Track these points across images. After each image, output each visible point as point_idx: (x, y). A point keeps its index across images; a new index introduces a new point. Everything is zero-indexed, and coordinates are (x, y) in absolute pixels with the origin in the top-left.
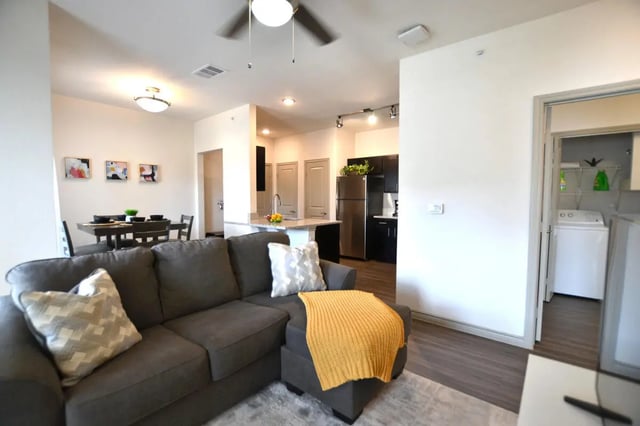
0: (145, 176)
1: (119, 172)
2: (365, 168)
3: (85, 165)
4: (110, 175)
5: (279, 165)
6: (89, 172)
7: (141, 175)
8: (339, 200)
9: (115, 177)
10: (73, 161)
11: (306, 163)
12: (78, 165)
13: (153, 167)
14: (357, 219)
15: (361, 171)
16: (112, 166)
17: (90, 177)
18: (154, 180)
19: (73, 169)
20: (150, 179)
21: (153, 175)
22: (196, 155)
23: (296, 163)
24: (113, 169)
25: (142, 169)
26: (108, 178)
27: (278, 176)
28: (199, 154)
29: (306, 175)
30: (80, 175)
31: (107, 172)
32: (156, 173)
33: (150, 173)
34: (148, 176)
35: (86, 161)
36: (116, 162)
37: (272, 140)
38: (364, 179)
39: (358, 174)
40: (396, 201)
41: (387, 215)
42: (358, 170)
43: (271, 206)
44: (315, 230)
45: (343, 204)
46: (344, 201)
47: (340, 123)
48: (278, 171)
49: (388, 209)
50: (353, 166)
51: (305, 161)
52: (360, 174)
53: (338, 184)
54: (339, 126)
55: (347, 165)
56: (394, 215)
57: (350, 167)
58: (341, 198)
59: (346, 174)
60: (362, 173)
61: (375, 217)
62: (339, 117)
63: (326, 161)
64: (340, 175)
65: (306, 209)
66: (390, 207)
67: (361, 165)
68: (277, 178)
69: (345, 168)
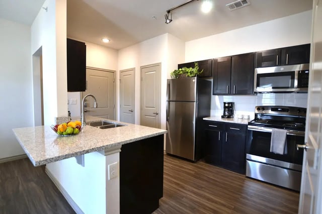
2: (195, 70)
5: (122, 72)
8: (169, 102)
11: (142, 68)
14: (187, 119)
15: (191, 73)
23: (133, 69)
27: (120, 80)
28: (33, 55)
29: (141, 79)
37: (116, 51)
38: (194, 81)
39: (188, 76)
40: (225, 103)
41: (215, 116)
42: (188, 72)
43: (114, 107)
44: (120, 153)
45: (173, 105)
46: (174, 103)
47: (170, 18)
48: (120, 77)
49: (216, 110)
50: (183, 69)
51: (141, 67)
52: (190, 76)
53: (169, 85)
54: (168, 21)
55: (177, 69)
56: (222, 117)
57: (180, 69)
58: (171, 99)
59: (176, 77)
60: (192, 75)
61: (204, 119)
62: (169, 12)
63: (158, 65)
64: (171, 78)
65: (141, 109)
66: (218, 109)
67: (191, 68)
68: (120, 82)
69: (175, 71)
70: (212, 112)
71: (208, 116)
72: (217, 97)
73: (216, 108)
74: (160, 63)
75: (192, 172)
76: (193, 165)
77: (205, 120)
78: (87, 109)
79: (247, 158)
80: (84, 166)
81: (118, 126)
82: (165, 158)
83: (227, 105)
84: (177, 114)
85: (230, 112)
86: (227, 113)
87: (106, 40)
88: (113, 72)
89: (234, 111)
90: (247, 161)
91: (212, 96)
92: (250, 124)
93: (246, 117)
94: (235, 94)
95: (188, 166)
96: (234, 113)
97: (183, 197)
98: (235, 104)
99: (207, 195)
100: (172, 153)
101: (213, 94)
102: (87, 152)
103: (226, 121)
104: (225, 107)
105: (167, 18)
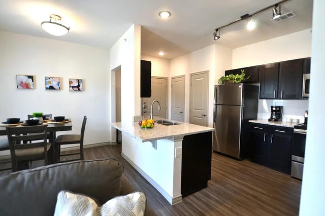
0: (73, 87)
1: (54, 84)
2: (241, 77)
3: (31, 80)
4: (48, 87)
5: (173, 78)
6: (33, 85)
7: (70, 87)
8: (216, 105)
9: (52, 88)
10: (22, 77)
11: (192, 75)
12: (26, 80)
13: (78, 81)
14: (232, 121)
15: (238, 79)
16: (49, 80)
17: (35, 88)
18: (79, 90)
19: (22, 82)
20: (77, 89)
21: (78, 86)
22: (110, 71)
23: (184, 76)
24: (50, 82)
25: (71, 82)
26: (47, 88)
27: (172, 85)
28: (112, 70)
29: (191, 85)
30: (27, 86)
31: (46, 84)
32: (81, 85)
33: (77, 85)
34: (76, 87)
35: (31, 77)
36: (52, 78)
37: (168, 61)
38: (240, 87)
39: (235, 82)
40: (272, 107)
41: (262, 119)
42: (234, 79)
43: (167, 108)
44: (183, 141)
45: (219, 107)
46: (221, 106)
47: (218, 35)
48: (172, 83)
49: (264, 114)
50: (230, 76)
51: (190, 74)
52: (237, 82)
53: (216, 90)
54: (216, 38)
55: (224, 76)
56: (269, 120)
57: (227, 76)
58: (218, 103)
59: (223, 83)
60: (239, 82)
61: (250, 121)
62: (217, 30)
63: (206, 73)
64: (218, 84)
65: (190, 111)
66: (265, 112)
67: (238, 75)
68: (172, 87)
69: (223, 77)
70: (259, 115)
71: (256, 118)
72: (264, 101)
73: (263, 111)
74: (209, 71)
75: (236, 167)
76: (238, 163)
77: (251, 123)
78: (146, 110)
79: (292, 159)
80: (157, 149)
81: (175, 124)
82: (213, 155)
83: (274, 109)
84: (224, 116)
85: (277, 116)
86: (274, 117)
87: (161, 54)
88: (166, 79)
89: (283, 115)
90: (292, 162)
91: (260, 100)
92: (296, 127)
93: (295, 121)
94: (283, 99)
95: (233, 163)
96: (283, 117)
97: (227, 183)
98: (284, 108)
99: (250, 185)
100: (218, 151)
101: (260, 99)
102: (159, 138)
103: (273, 124)
104: (272, 111)
105: (215, 35)
